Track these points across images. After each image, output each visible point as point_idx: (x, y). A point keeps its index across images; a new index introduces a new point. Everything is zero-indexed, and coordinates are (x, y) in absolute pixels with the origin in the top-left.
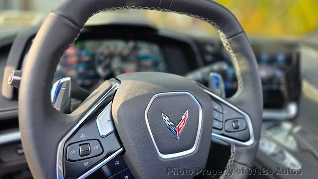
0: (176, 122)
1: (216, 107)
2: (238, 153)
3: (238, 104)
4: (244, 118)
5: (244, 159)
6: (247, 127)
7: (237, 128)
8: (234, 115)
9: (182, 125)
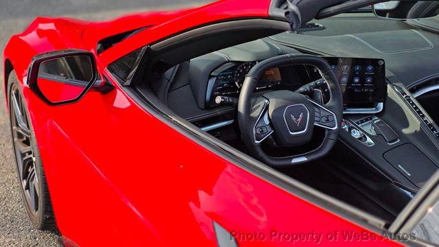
0: (297, 118)
1: (317, 110)
2: (329, 134)
3: (329, 108)
4: (332, 115)
5: (333, 137)
6: (334, 120)
7: (328, 120)
8: (327, 114)
9: (299, 120)
